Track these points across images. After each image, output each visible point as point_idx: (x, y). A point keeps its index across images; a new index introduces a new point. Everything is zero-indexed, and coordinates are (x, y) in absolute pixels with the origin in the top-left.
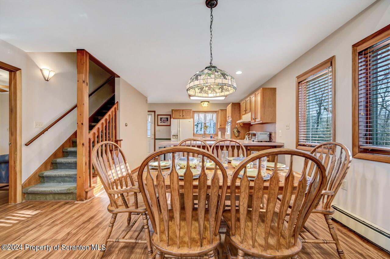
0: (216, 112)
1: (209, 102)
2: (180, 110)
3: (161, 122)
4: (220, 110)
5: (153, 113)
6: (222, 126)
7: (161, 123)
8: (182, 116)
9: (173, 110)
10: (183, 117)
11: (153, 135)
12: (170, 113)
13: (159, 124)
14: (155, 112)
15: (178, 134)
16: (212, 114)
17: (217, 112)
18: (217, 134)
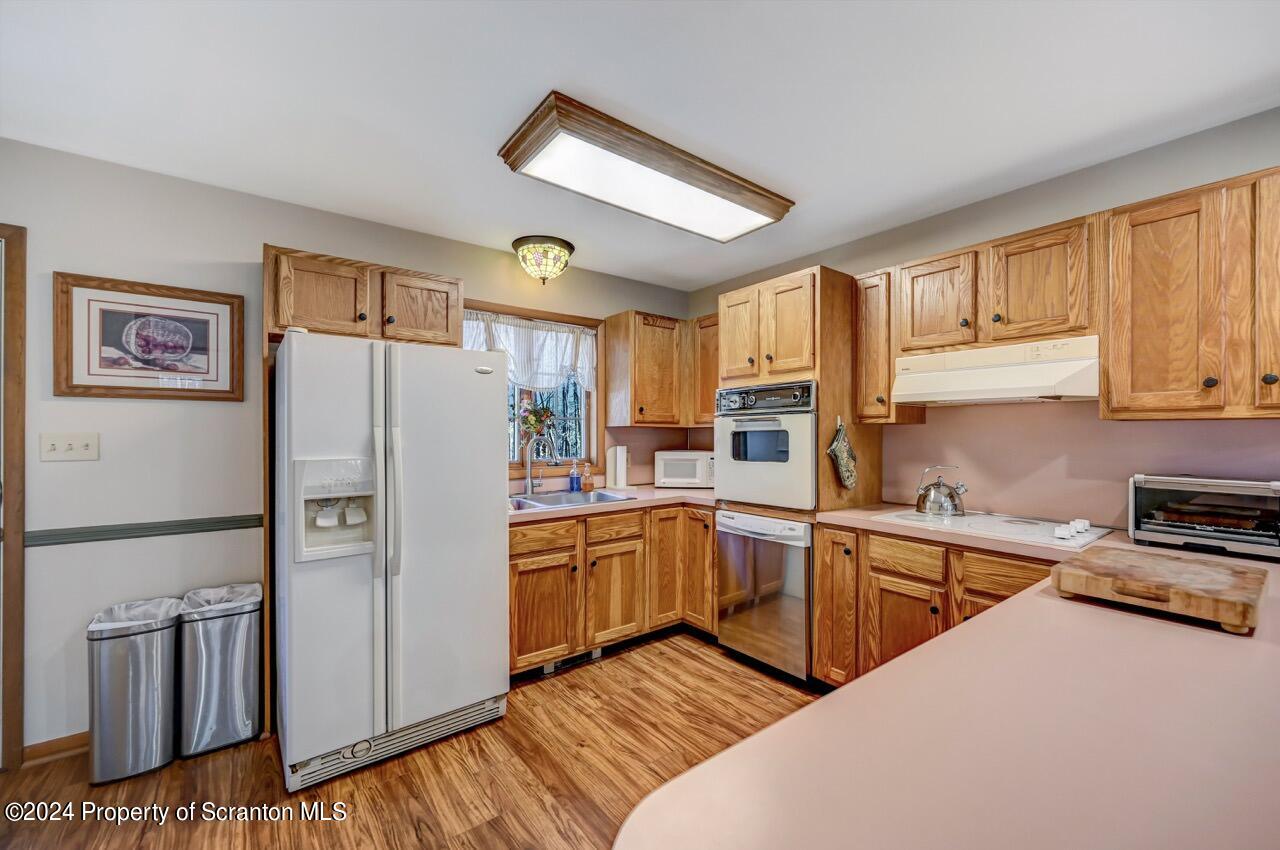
0: (590, 324)
1: (571, 248)
2: (355, 266)
3: (112, 353)
4: (638, 313)
6: (649, 416)
7: (114, 363)
8: (373, 318)
9: (283, 251)
13: (80, 378)
14: (10, 236)
15: (373, 484)
16: (571, 337)
17: (601, 328)
18: (600, 464)
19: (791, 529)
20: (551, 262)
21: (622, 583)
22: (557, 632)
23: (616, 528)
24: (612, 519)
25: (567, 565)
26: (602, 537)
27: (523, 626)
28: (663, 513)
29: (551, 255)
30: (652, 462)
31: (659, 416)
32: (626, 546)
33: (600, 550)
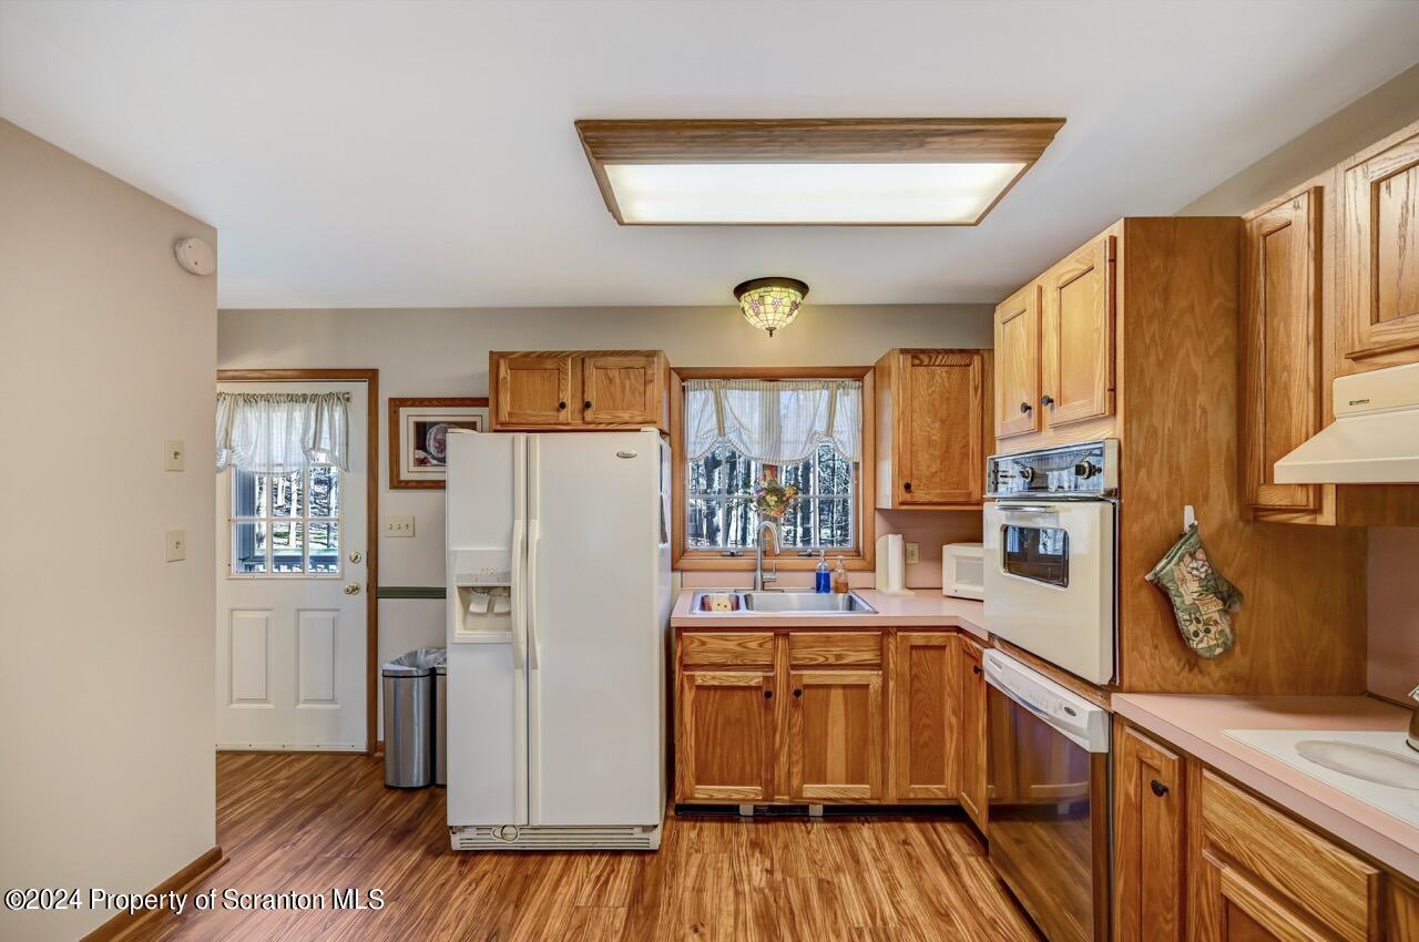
0: (857, 374)
1: (802, 288)
2: (559, 357)
3: (421, 454)
4: (904, 351)
5: (360, 389)
6: (920, 494)
7: (422, 462)
8: (573, 406)
9: (503, 355)
10: (589, 415)
11: (355, 560)
12: (483, 390)
13: (404, 476)
14: (371, 376)
15: (508, 575)
16: (825, 393)
17: (868, 378)
18: (868, 557)
19: (1069, 711)
20: (770, 309)
21: (847, 727)
22: (748, 768)
23: (836, 650)
24: (828, 637)
25: (758, 688)
26: (815, 659)
27: (703, 749)
28: (918, 638)
29: (769, 300)
30: (939, 559)
31: (942, 495)
32: (853, 677)
33: (810, 676)
